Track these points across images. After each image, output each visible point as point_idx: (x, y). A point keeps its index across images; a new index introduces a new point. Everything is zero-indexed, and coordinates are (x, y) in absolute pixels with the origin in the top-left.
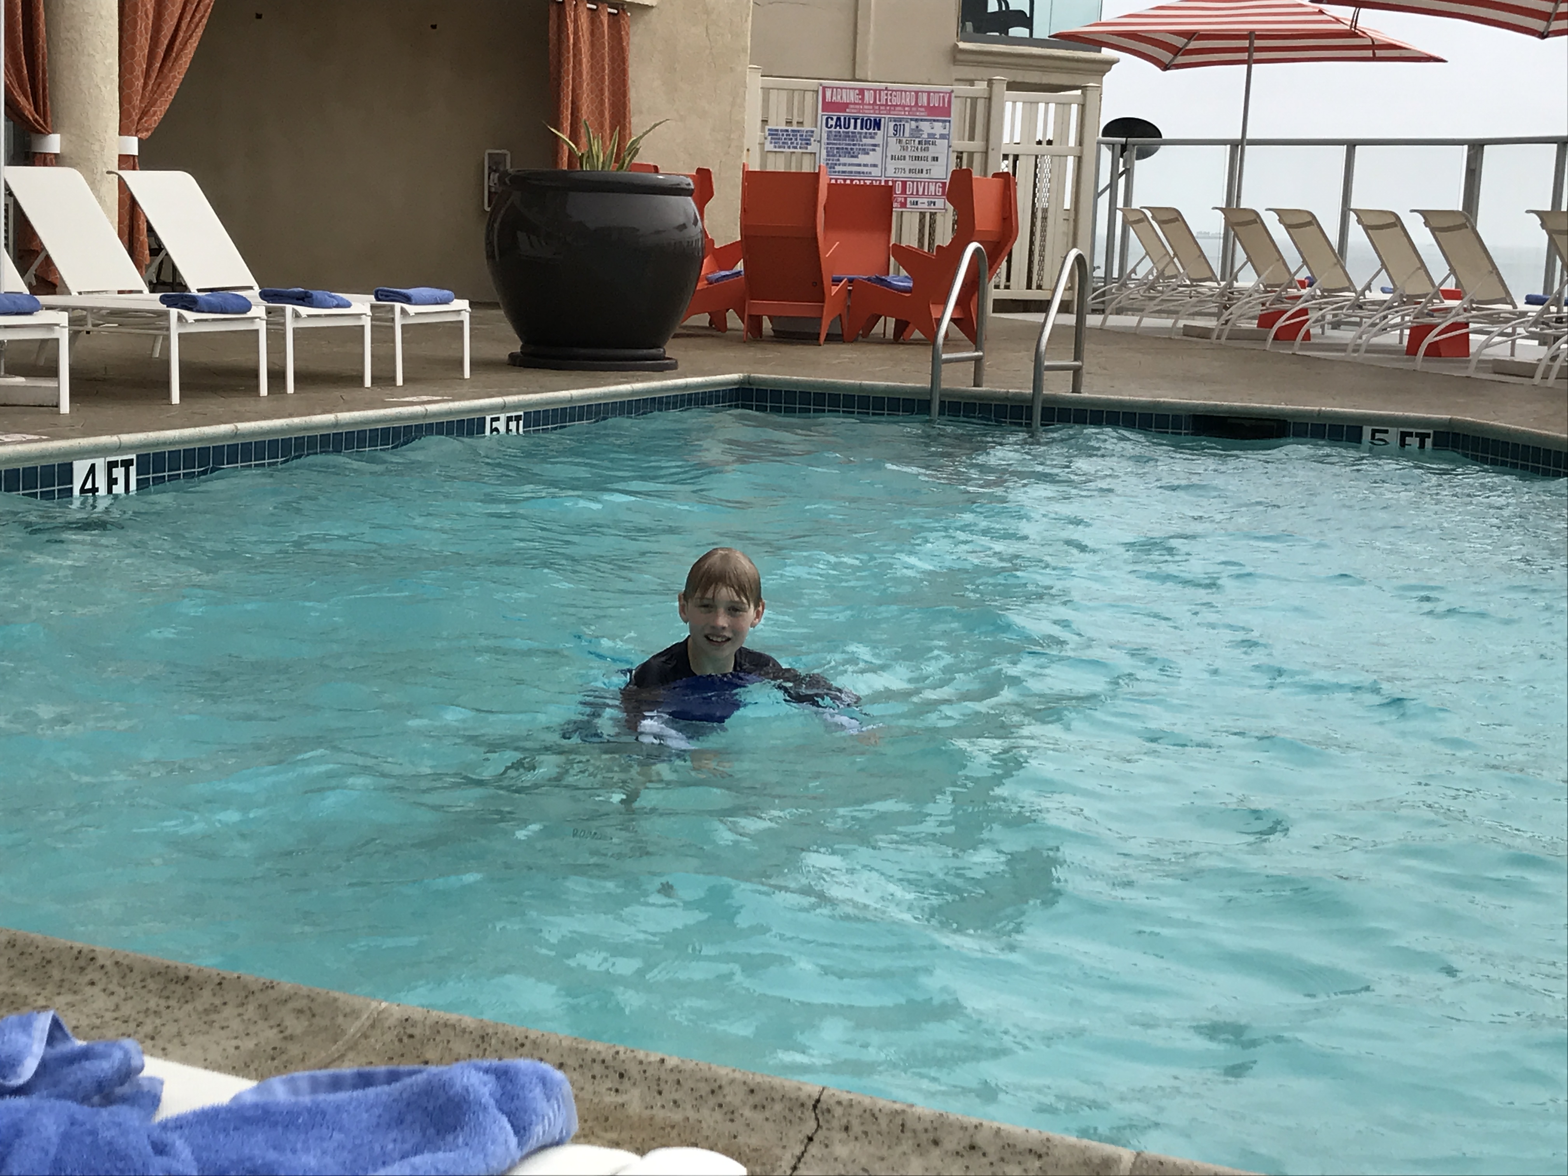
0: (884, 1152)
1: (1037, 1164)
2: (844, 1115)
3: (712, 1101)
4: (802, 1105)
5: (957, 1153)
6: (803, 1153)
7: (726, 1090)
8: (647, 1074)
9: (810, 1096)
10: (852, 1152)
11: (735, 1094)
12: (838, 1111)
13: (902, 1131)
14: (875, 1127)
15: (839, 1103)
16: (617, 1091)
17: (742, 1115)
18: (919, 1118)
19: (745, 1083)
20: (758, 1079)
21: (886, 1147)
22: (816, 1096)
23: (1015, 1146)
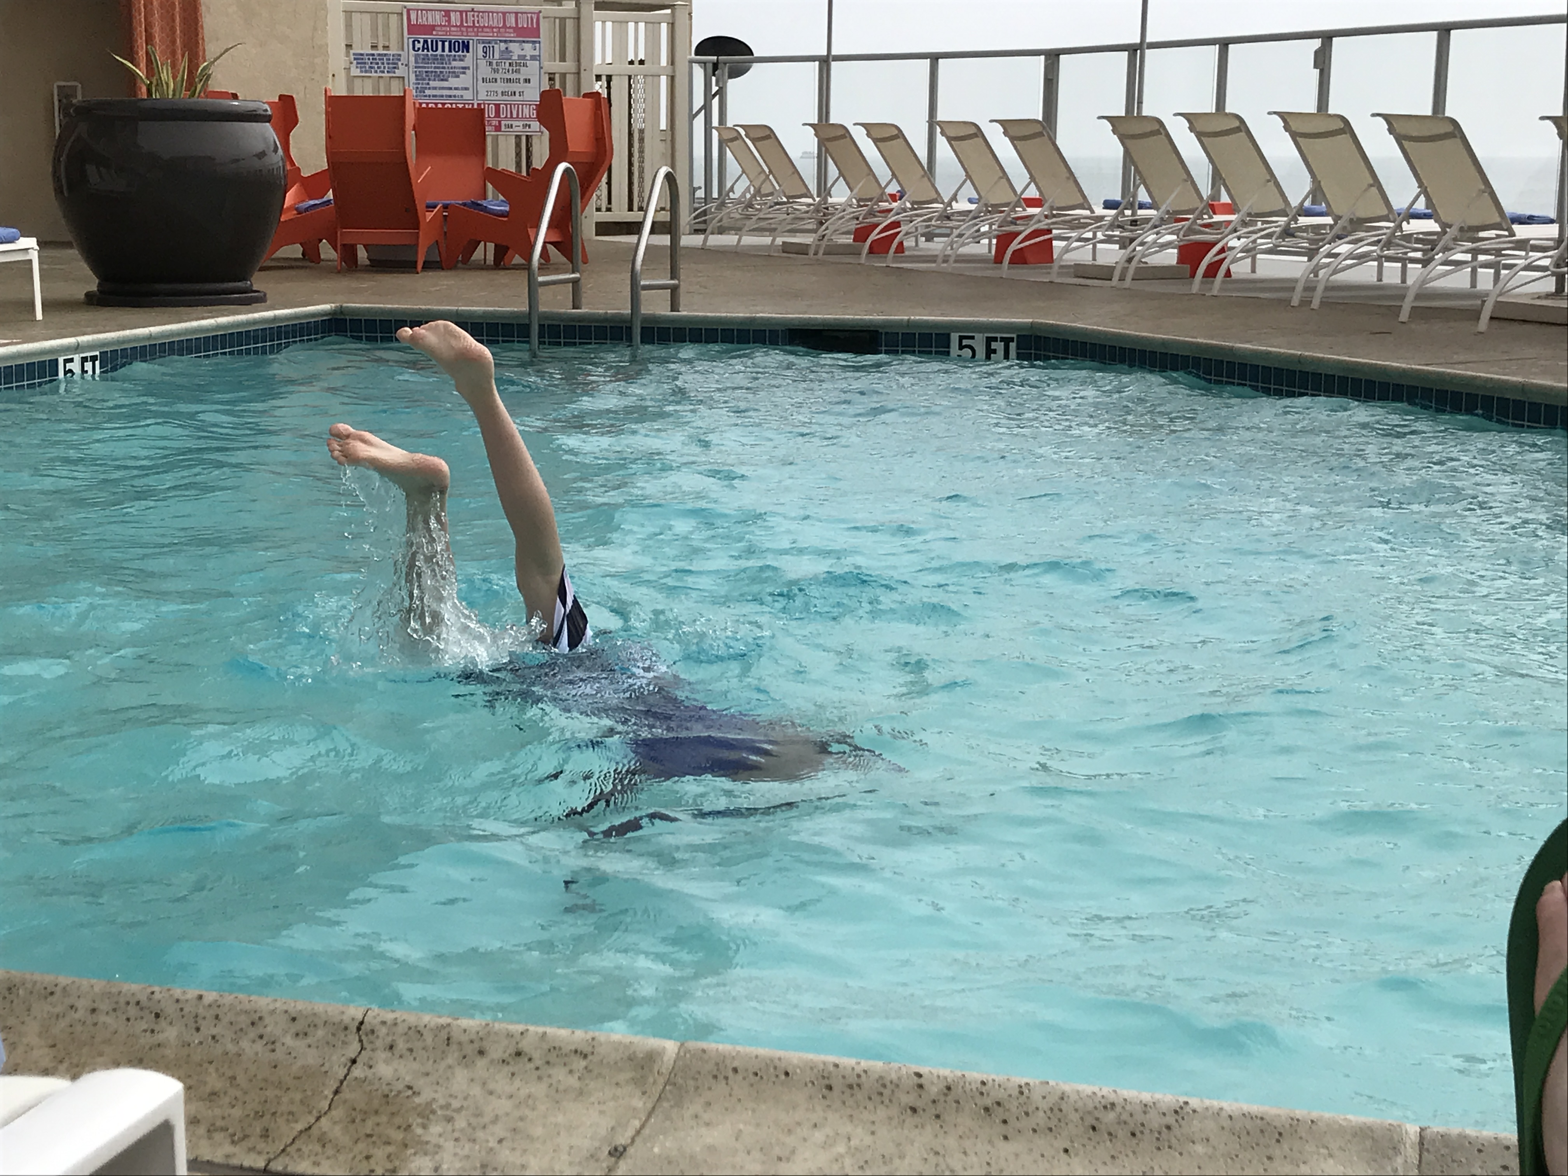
0: (429, 1065)
1: (583, 1063)
2: (388, 1034)
3: (253, 1033)
4: (346, 1028)
5: (503, 1061)
6: (345, 1077)
7: (267, 1020)
8: (184, 1013)
9: (353, 1019)
10: (396, 1070)
11: (276, 1023)
12: (383, 1030)
13: (448, 1045)
14: (420, 1044)
15: (384, 1023)
16: (153, 1031)
17: (283, 1044)
18: (465, 1031)
19: (286, 1012)
20: (300, 1006)
21: (431, 1062)
22: (360, 1018)
23: (560, 1049)
